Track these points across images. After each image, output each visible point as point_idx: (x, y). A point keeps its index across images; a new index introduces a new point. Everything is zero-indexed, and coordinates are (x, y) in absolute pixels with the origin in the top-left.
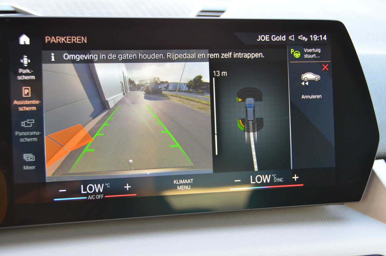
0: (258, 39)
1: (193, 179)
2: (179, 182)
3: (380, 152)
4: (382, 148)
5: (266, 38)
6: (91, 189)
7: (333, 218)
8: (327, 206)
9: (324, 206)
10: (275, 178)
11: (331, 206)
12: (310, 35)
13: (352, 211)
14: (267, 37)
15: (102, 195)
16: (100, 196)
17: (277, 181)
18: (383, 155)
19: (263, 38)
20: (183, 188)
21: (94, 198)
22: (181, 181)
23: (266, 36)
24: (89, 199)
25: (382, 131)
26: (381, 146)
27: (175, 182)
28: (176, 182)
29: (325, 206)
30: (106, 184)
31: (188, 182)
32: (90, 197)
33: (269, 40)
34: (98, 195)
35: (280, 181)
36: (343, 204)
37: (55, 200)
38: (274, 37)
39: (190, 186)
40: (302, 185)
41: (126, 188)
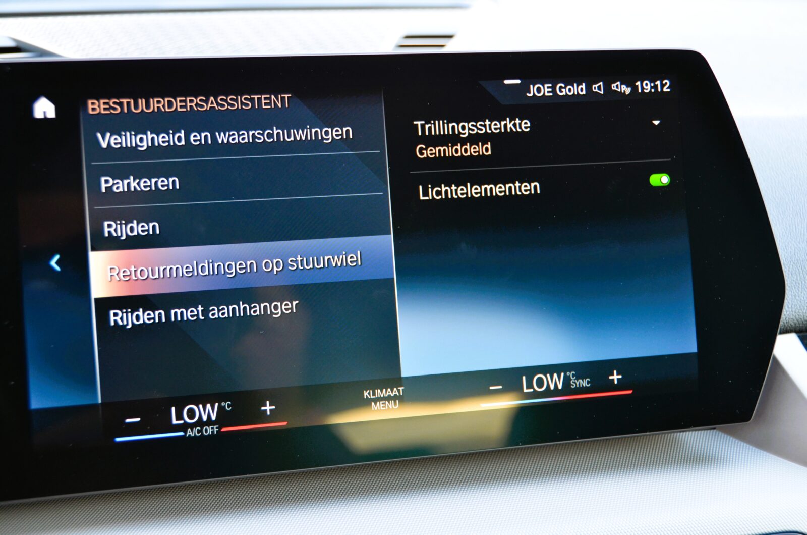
0: (530, 93)
1: (403, 388)
2: (374, 394)
3: (787, 319)
4: (790, 310)
5: (546, 90)
6: (191, 414)
8: (682, 433)
9: (676, 434)
10: (573, 379)
12: (637, 82)
13: (733, 442)
14: (548, 87)
15: (215, 427)
16: (212, 428)
17: (578, 386)
18: (793, 324)
19: (539, 90)
20: (383, 407)
21: (198, 433)
22: (378, 393)
23: (546, 86)
24: (189, 435)
25: (791, 275)
26: (790, 306)
27: (366, 394)
28: (369, 394)
29: (678, 434)
30: (223, 404)
31: (394, 393)
32: (189, 432)
33: (551, 94)
34: (207, 427)
35: (584, 385)
36: (714, 429)
37: (118, 439)
38: (561, 87)
39: (397, 401)
40: (630, 392)
41: (266, 410)
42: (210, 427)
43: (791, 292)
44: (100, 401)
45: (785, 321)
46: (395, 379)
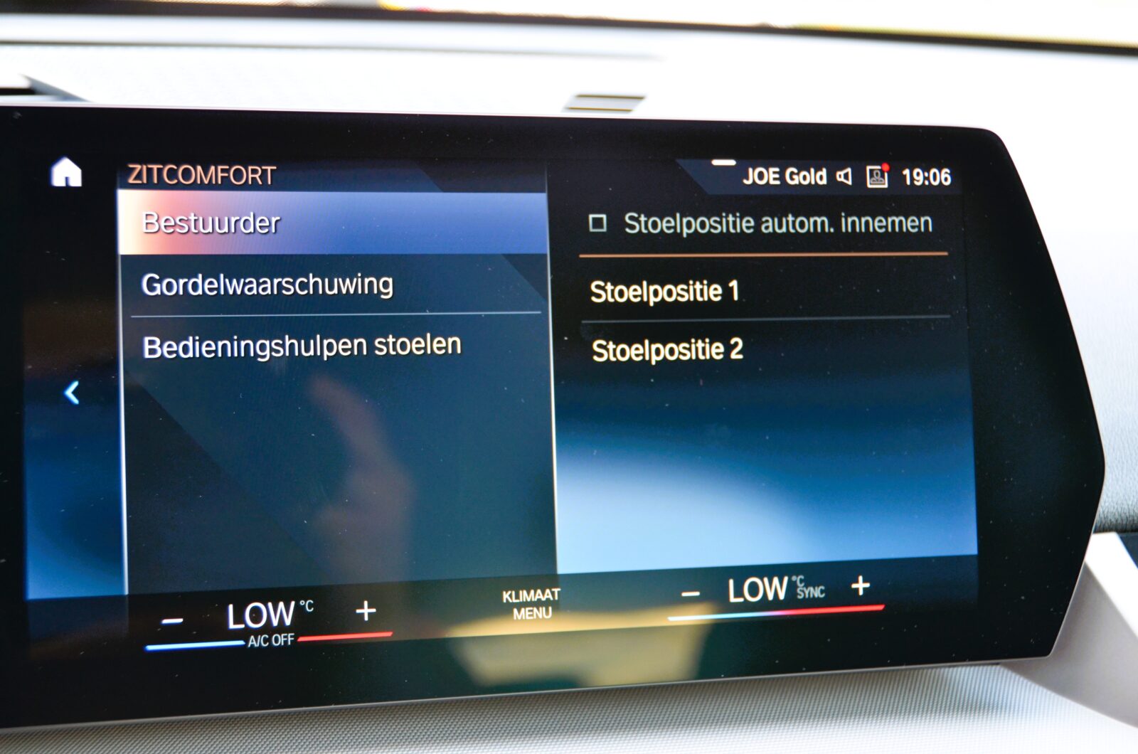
0: (748, 179)
1: (559, 589)
2: (517, 597)
3: (1106, 513)
4: (1110, 500)
5: (771, 176)
6: (256, 615)
7: (969, 707)
8: (951, 669)
9: (942, 670)
10: (801, 586)
11: (964, 669)
12: (904, 169)
13: (1024, 685)
14: (774, 173)
15: (289, 635)
16: (285, 637)
17: (807, 596)
18: (1113, 520)
19: (761, 176)
20: (529, 615)
21: (265, 643)
22: (524, 596)
23: (772, 170)
24: (252, 645)
25: (1112, 450)
26: (1109, 495)
27: (506, 596)
28: (511, 596)
29: (947, 669)
30: (302, 603)
31: (546, 597)
32: (252, 642)
33: (778, 182)
34: (278, 635)
35: (816, 596)
36: (997, 664)
37: (150, 648)
38: (792, 173)
39: (550, 608)
40: (880, 608)
41: (363, 614)
42: (283, 635)
43: (1112, 474)
44: (126, 592)
45: (1102, 516)
46: (548, 577)
